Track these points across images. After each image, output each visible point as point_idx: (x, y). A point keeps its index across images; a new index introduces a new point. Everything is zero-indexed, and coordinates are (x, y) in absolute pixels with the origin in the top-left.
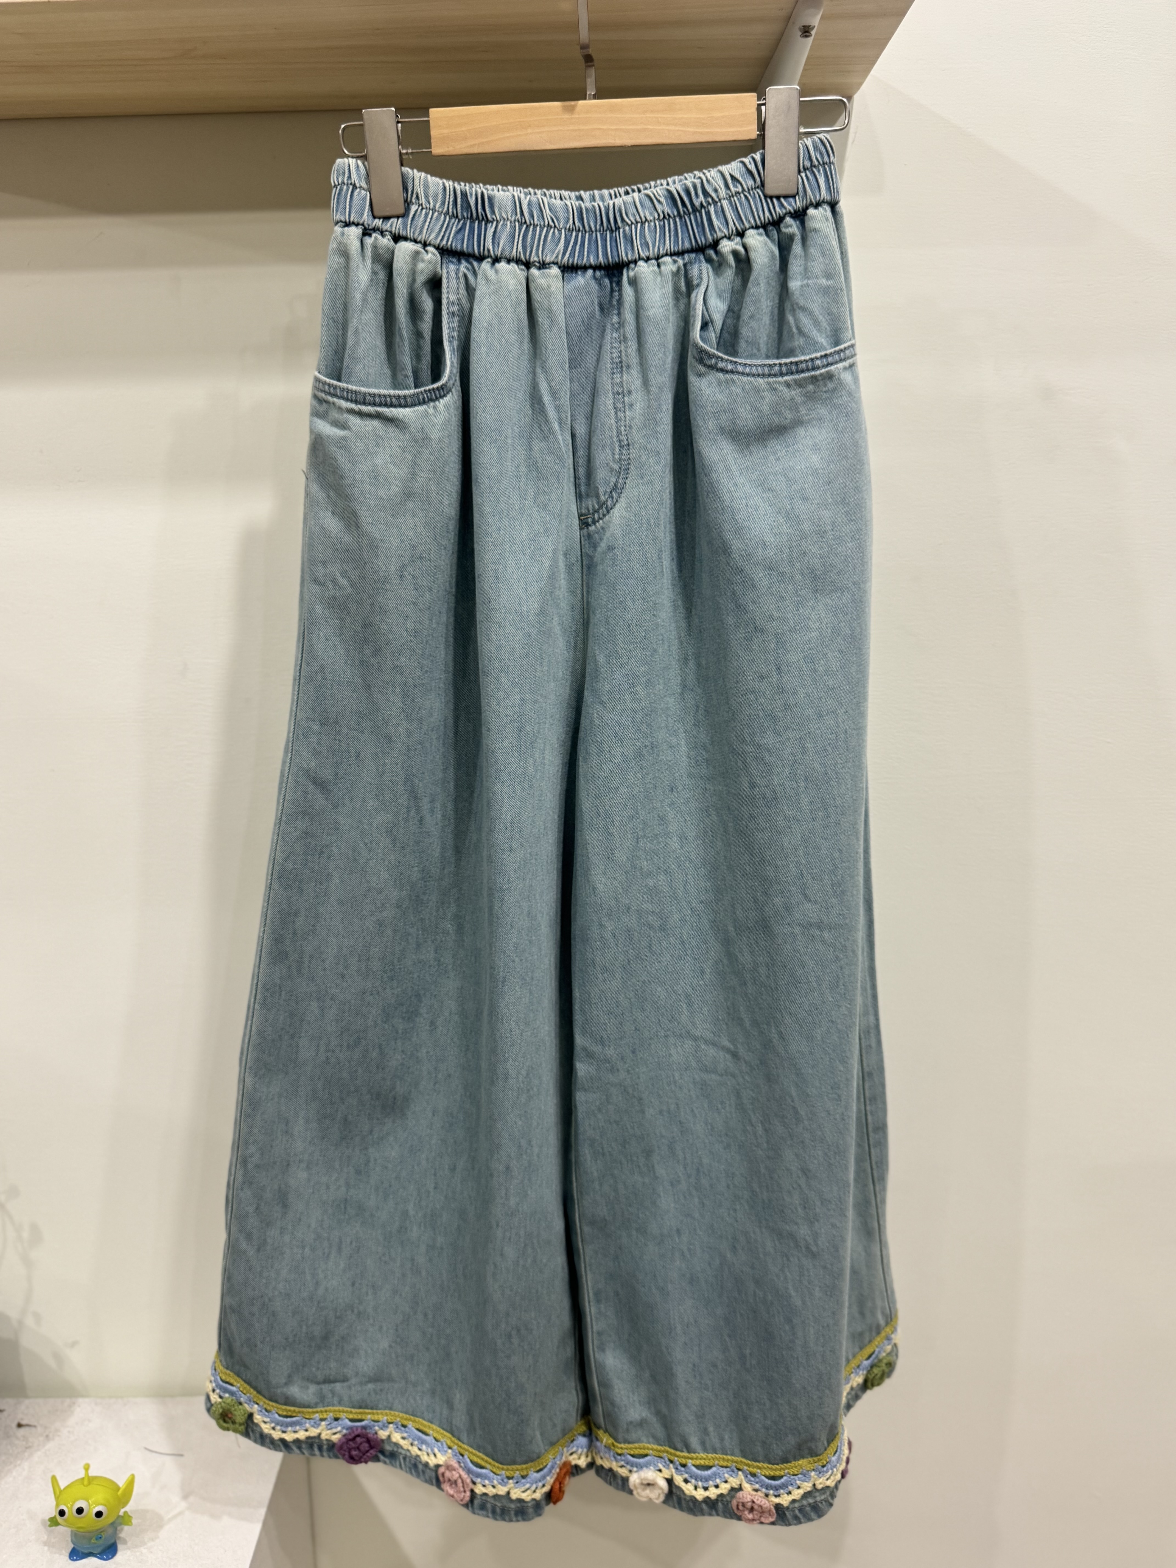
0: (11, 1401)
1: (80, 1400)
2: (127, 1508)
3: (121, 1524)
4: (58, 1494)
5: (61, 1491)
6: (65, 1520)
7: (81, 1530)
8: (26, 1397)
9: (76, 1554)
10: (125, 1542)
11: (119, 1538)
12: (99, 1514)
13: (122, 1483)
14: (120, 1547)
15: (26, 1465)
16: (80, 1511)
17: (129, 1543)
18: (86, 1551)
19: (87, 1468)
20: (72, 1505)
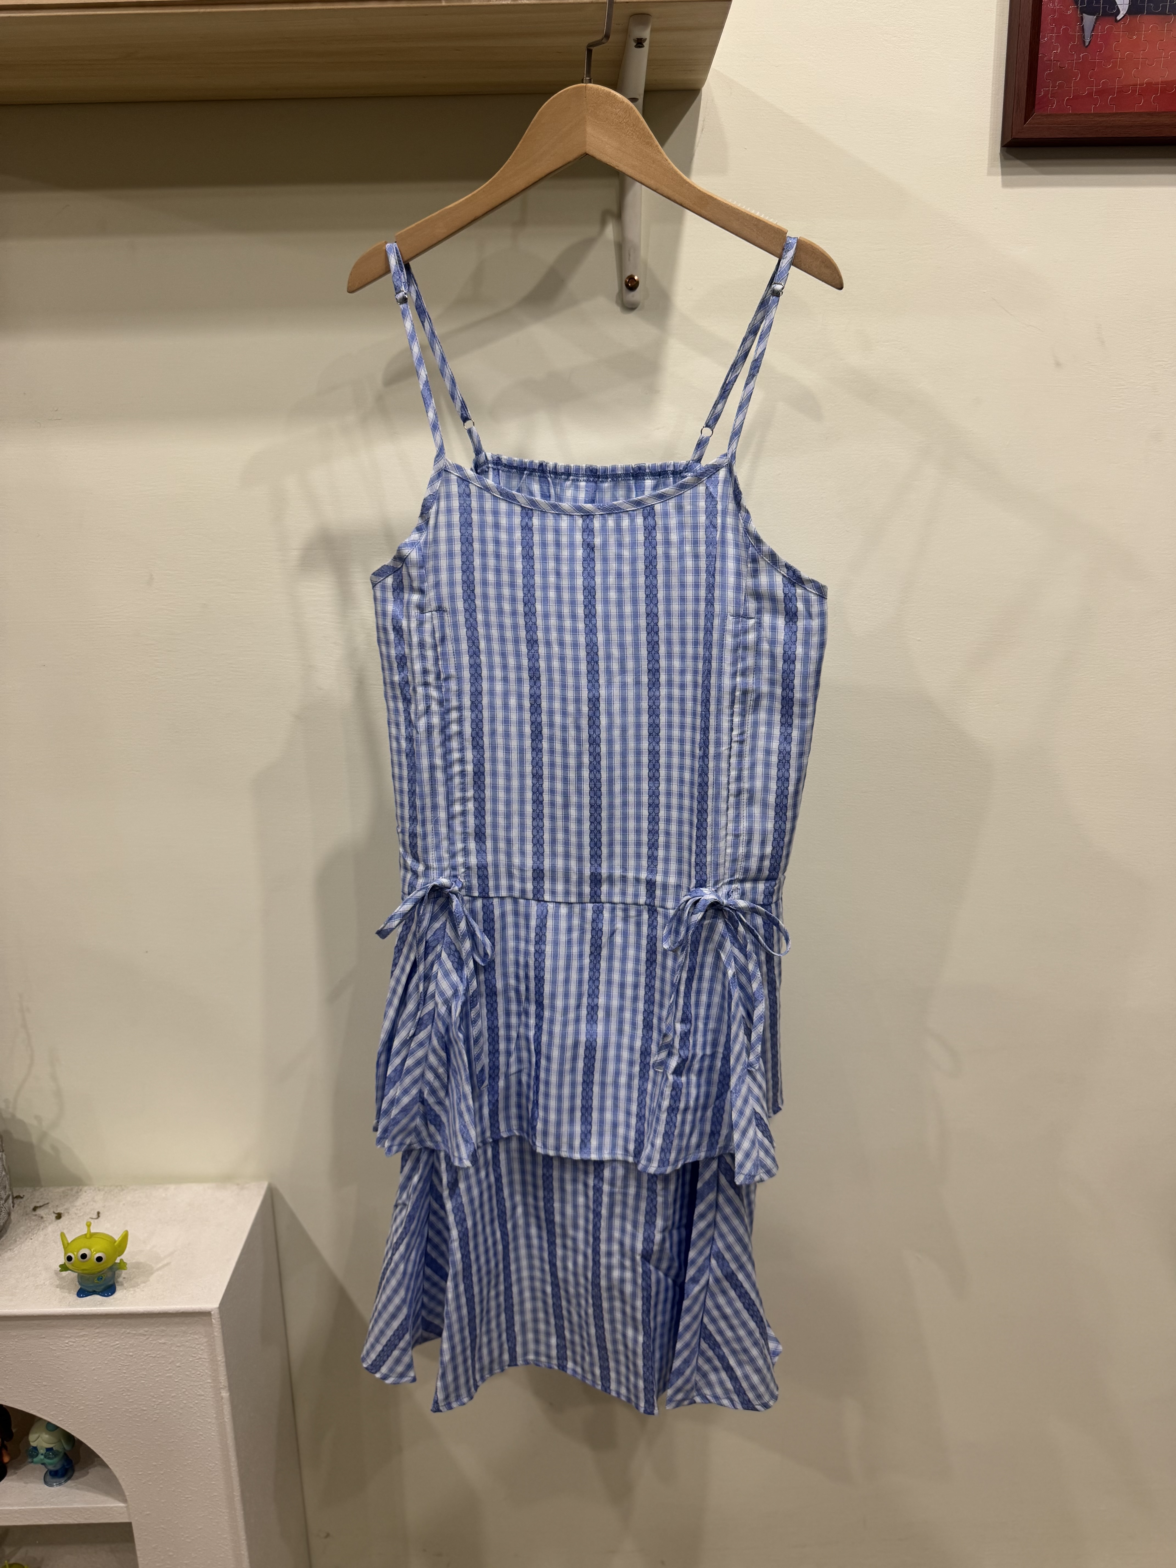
0: (29, 1190)
1: (86, 1188)
2: (122, 1257)
3: (118, 1269)
4: (66, 1246)
5: (68, 1244)
6: (72, 1265)
7: (85, 1272)
8: (42, 1187)
9: (83, 1293)
10: (122, 1284)
11: (118, 1282)
12: (99, 1259)
13: (117, 1238)
14: (118, 1288)
15: (41, 1233)
16: (84, 1256)
17: (125, 1285)
18: (91, 1290)
19: (89, 1225)
20: (78, 1252)
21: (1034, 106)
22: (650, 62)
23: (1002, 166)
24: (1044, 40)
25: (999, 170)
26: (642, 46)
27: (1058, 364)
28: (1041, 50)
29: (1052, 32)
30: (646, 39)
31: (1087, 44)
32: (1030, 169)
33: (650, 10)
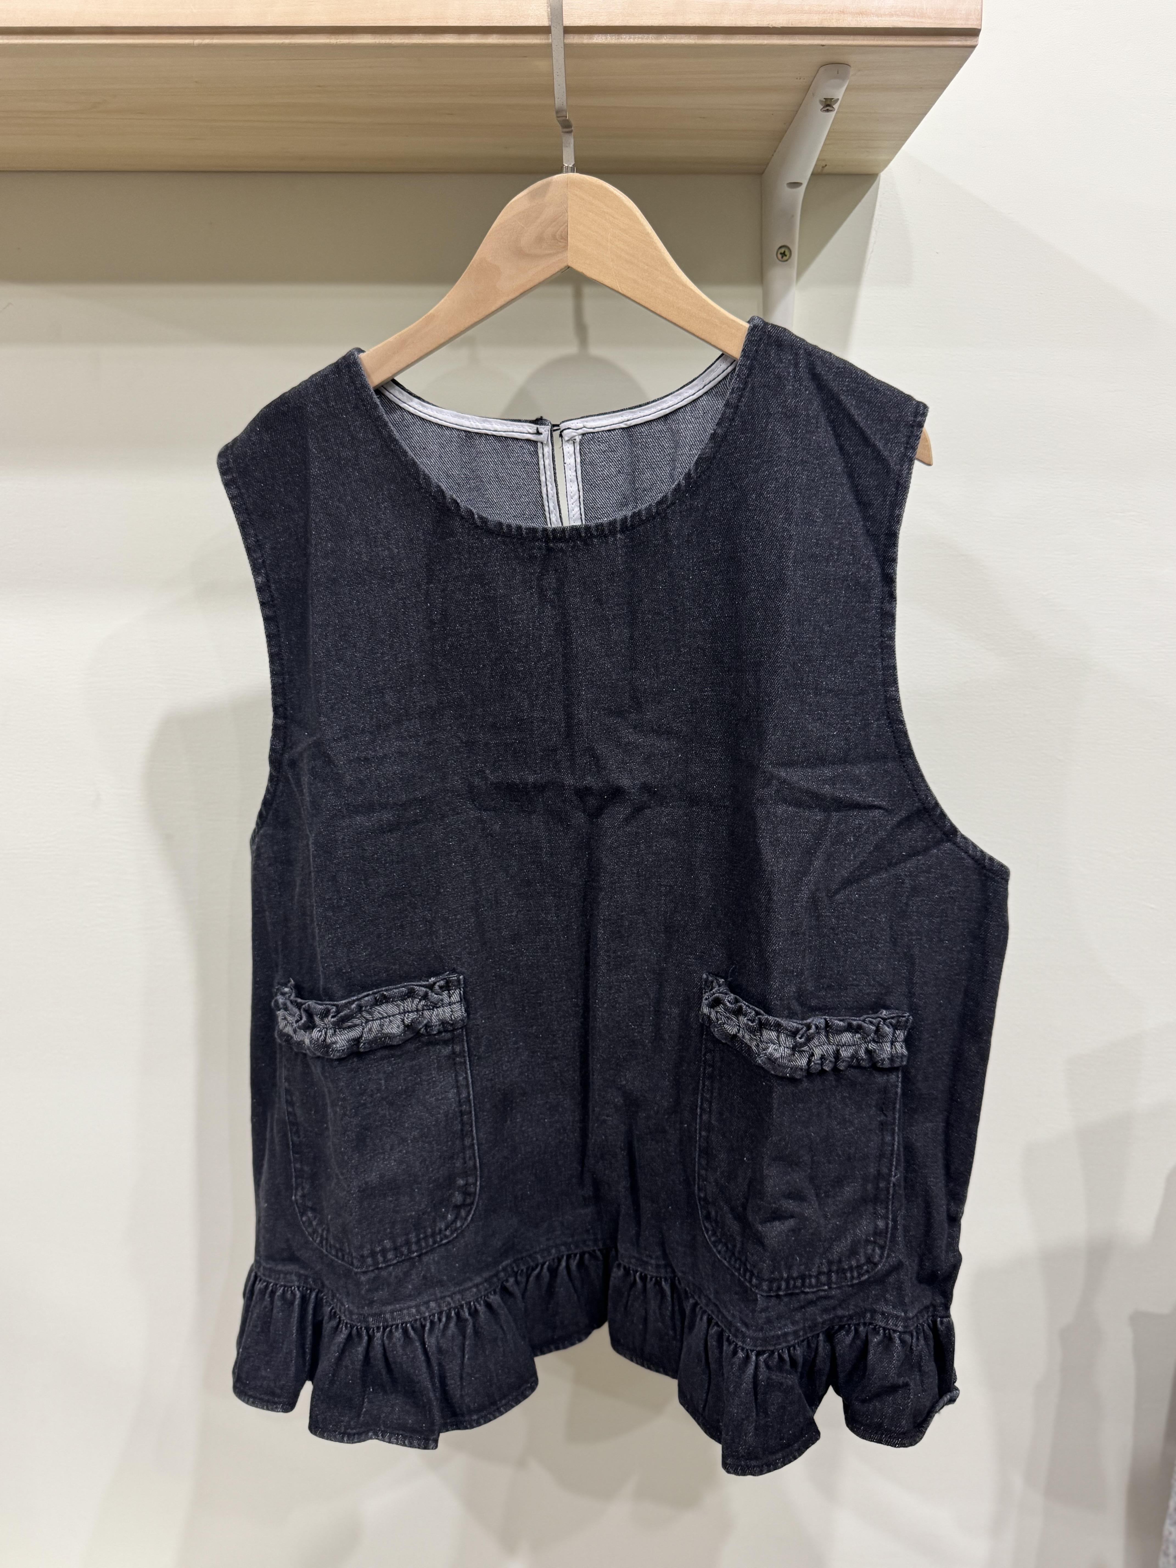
26: (829, 109)
30: (837, 100)
33: (851, 58)
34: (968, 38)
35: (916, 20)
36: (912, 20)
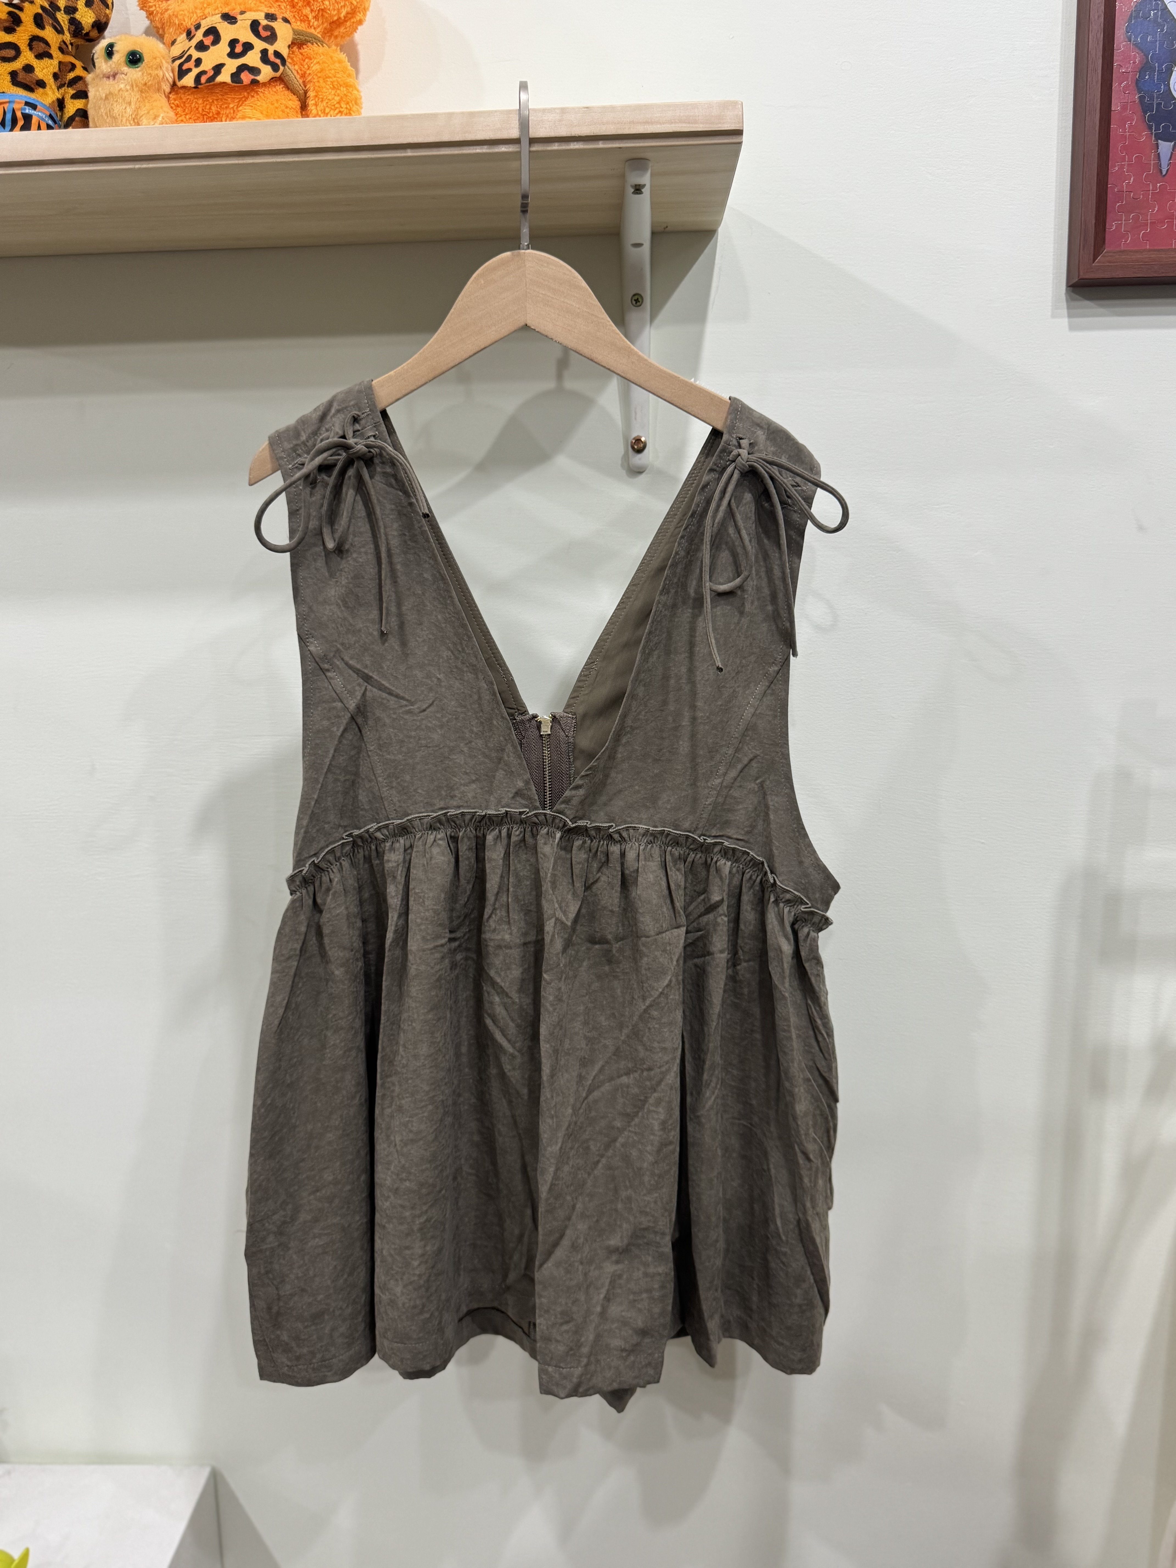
13: (17, 1555)
21: (1104, 242)
22: (655, 206)
23: (1068, 308)
24: (1114, 169)
25: (1065, 311)
26: (641, 193)
27: (1141, 528)
28: (1111, 180)
29: (1123, 159)
30: (644, 186)
31: (1164, 173)
32: (1102, 310)
33: (648, 155)
34: (734, 137)
35: (691, 125)
36: (688, 125)
